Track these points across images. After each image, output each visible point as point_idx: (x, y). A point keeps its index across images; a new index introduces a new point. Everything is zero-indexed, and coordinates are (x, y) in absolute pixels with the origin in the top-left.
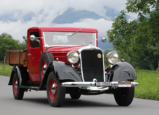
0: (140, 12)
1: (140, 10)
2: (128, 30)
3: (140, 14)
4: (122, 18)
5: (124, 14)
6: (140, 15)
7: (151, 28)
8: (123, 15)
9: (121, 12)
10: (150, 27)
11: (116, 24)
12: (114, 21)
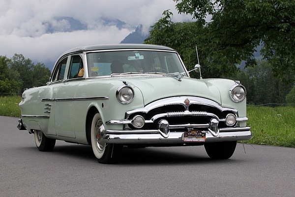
0: (197, 12)
1: (197, 9)
2: (176, 41)
3: (196, 15)
4: (167, 22)
5: (169, 17)
6: (197, 17)
7: (216, 37)
8: (166, 17)
9: (164, 13)
10: (214, 36)
11: (157, 33)
12: (153, 28)
